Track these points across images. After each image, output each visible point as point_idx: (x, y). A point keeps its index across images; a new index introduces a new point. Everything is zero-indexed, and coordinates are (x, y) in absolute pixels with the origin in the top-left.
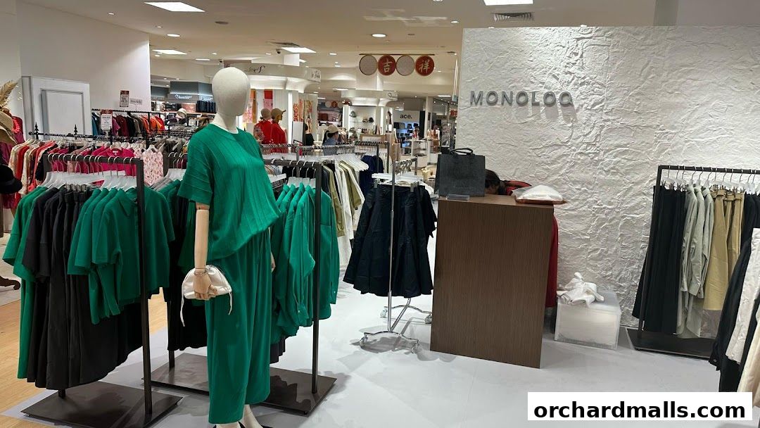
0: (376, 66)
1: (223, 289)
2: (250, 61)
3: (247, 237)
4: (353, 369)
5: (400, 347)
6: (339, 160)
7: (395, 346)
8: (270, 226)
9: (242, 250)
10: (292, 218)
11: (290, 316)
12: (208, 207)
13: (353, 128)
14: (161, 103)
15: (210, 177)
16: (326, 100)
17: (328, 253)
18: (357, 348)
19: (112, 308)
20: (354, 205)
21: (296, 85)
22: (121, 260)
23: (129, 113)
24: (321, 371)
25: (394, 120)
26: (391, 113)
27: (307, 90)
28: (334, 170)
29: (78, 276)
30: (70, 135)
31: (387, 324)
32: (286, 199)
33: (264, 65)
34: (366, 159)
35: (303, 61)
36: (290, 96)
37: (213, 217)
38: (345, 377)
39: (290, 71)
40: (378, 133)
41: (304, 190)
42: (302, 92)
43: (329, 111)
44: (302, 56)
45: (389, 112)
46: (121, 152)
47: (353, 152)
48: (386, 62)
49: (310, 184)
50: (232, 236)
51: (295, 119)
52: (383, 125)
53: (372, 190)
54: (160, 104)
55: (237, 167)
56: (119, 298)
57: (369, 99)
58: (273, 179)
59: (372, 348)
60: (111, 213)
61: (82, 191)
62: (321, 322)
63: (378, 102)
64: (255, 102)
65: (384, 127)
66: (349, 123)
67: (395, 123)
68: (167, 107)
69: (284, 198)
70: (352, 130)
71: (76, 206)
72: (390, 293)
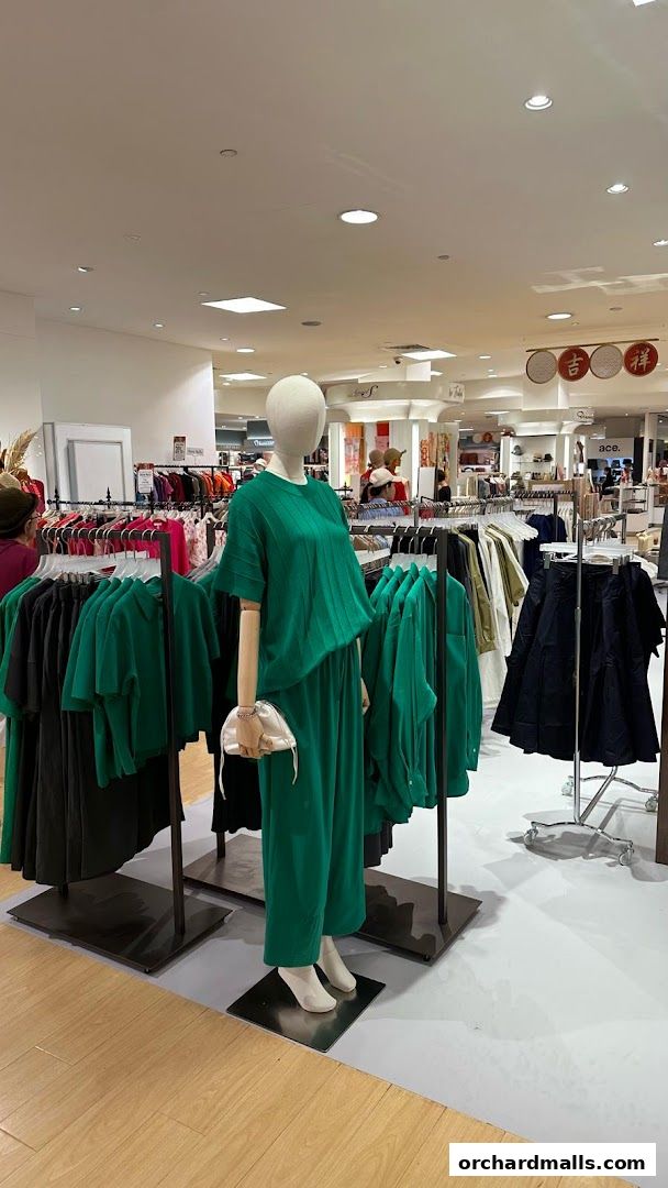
0: (555, 366)
1: (282, 742)
2: (355, 381)
3: (319, 656)
4: (511, 885)
5: (598, 853)
6: (486, 524)
7: (589, 848)
8: (359, 636)
9: (310, 676)
10: (398, 622)
11: (394, 790)
12: (258, 606)
13: (518, 473)
14: (236, 453)
15: (261, 559)
16: (474, 432)
17: (462, 682)
18: (519, 849)
19: (125, 765)
20: (510, 598)
21: (425, 411)
22: (138, 690)
23: (186, 468)
24: (455, 884)
25: (587, 455)
26: (583, 444)
27: (442, 418)
28: (476, 540)
29: (79, 713)
30: (101, 503)
31: (572, 808)
32: (386, 591)
33: (376, 385)
34: (533, 521)
35: (438, 374)
36: (415, 429)
37: (265, 624)
38: (499, 900)
39: (415, 390)
40: (559, 478)
41: (417, 574)
42: (435, 421)
43: (482, 448)
44: (435, 364)
45: (579, 444)
46: (165, 524)
47: (511, 510)
48: (572, 358)
49: (428, 564)
50: (296, 654)
51: (423, 463)
52: (568, 463)
53: (541, 572)
54: (234, 456)
55: (302, 540)
56: (135, 748)
57: (545, 424)
58: (364, 558)
59: (545, 849)
60: (121, 617)
61: (83, 584)
62: (450, 802)
63: (560, 427)
64: (362, 441)
65: (571, 466)
66: (511, 464)
67: (589, 461)
68: (244, 459)
69: (383, 589)
70: (516, 476)
71: (75, 606)
72: (578, 754)
